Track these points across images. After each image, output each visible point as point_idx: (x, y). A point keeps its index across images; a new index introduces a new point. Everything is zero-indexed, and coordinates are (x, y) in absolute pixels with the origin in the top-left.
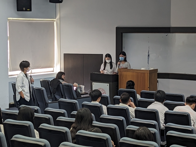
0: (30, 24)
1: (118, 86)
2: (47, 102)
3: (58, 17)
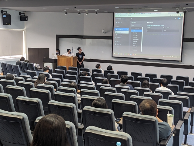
1: (57, 65)
2: (20, 72)
3: (25, 28)
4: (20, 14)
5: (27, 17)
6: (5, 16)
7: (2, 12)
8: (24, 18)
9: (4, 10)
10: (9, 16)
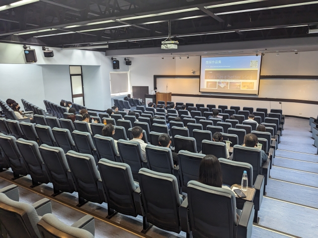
0: (119, 74)
1: (156, 100)
3: (129, 71)
4: (125, 59)
5: (131, 62)
6: (115, 62)
7: (112, 59)
8: (128, 63)
9: (114, 57)
10: (118, 62)
